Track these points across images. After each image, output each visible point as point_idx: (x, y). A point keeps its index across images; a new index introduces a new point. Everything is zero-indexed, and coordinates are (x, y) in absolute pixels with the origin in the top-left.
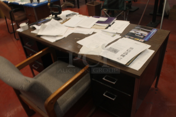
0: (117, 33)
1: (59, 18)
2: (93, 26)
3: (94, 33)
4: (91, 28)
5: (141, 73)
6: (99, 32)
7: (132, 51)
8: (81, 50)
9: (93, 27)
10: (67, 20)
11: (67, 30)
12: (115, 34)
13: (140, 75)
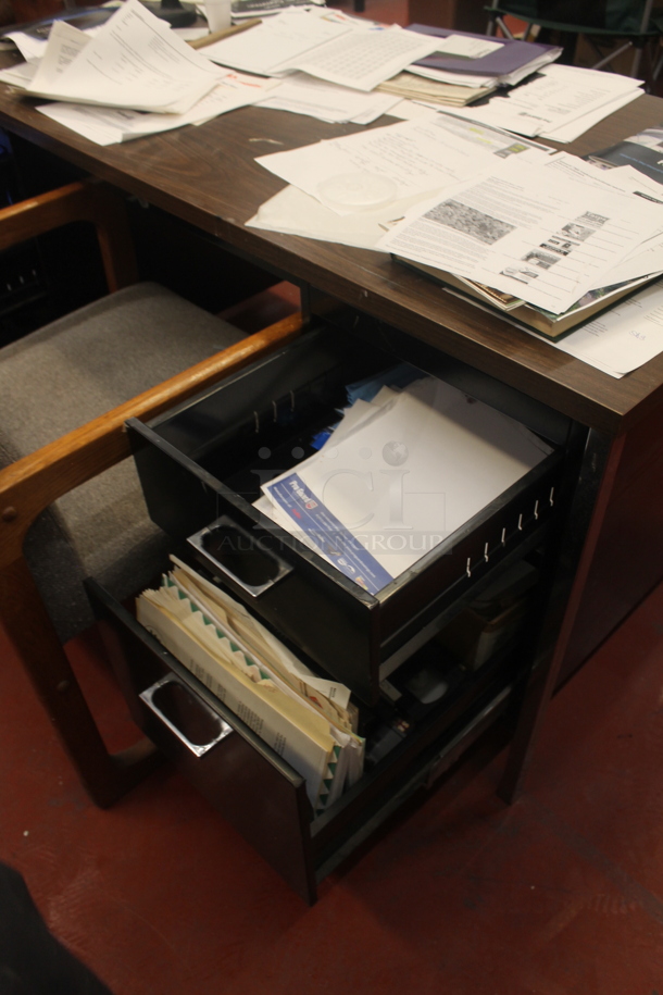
0: (536, 138)
1: (189, 9)
2: (393, 79)
3: (385, 120)
4: (376, 90)
5: (636, 401)
6: (420, 117)
7: (600, 233)
8: (265, 209)
9: (392, 84)
10: (234, 29)
11: (216, 87)
12: (522, 143)
13: (627, 409)
